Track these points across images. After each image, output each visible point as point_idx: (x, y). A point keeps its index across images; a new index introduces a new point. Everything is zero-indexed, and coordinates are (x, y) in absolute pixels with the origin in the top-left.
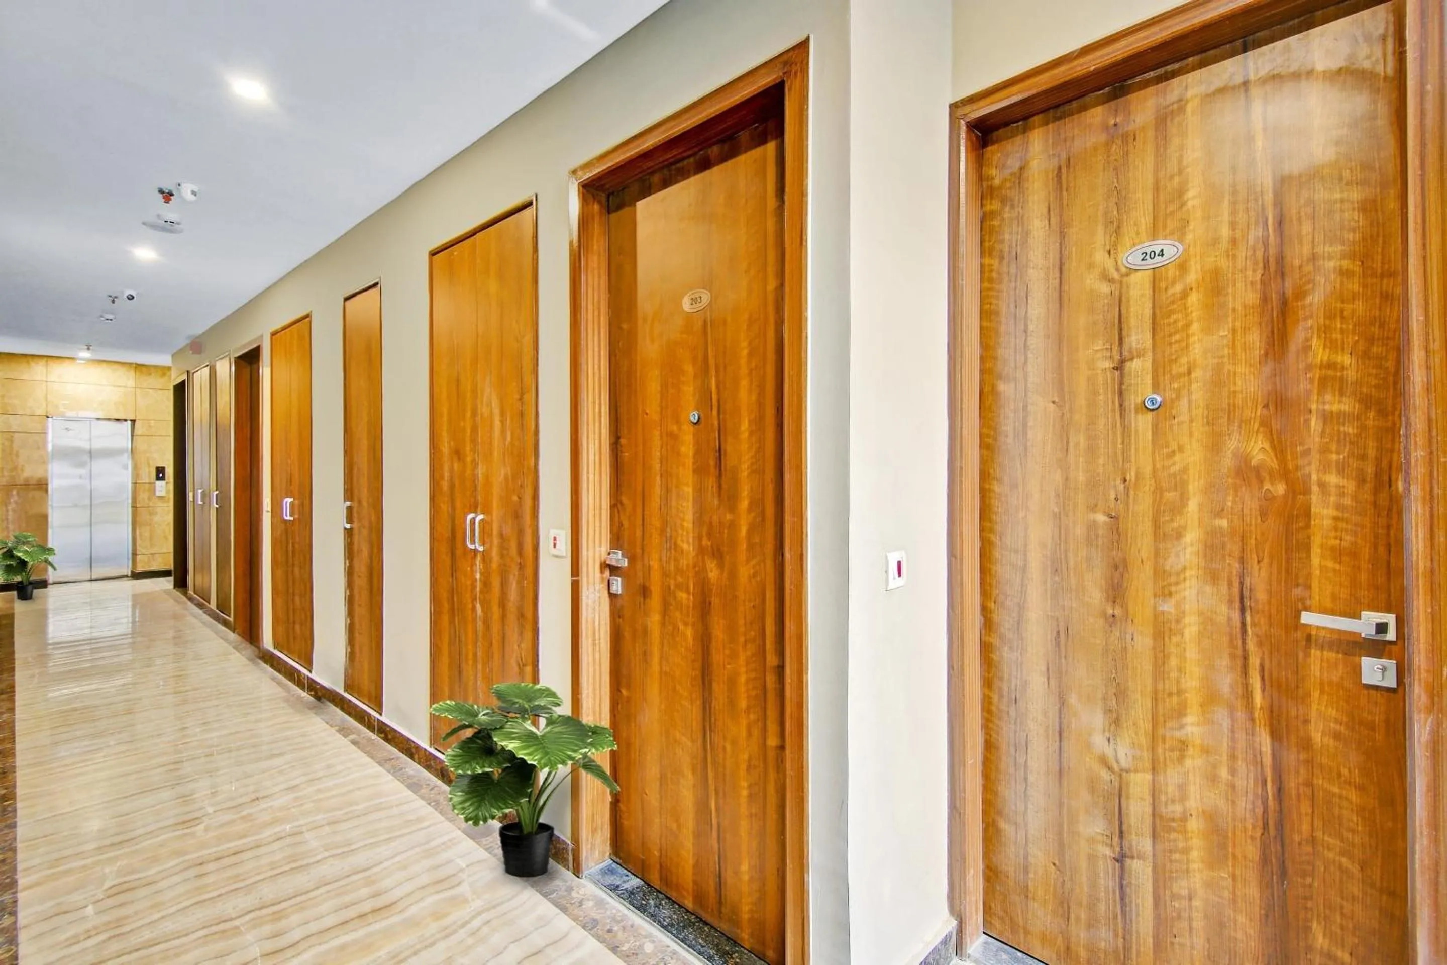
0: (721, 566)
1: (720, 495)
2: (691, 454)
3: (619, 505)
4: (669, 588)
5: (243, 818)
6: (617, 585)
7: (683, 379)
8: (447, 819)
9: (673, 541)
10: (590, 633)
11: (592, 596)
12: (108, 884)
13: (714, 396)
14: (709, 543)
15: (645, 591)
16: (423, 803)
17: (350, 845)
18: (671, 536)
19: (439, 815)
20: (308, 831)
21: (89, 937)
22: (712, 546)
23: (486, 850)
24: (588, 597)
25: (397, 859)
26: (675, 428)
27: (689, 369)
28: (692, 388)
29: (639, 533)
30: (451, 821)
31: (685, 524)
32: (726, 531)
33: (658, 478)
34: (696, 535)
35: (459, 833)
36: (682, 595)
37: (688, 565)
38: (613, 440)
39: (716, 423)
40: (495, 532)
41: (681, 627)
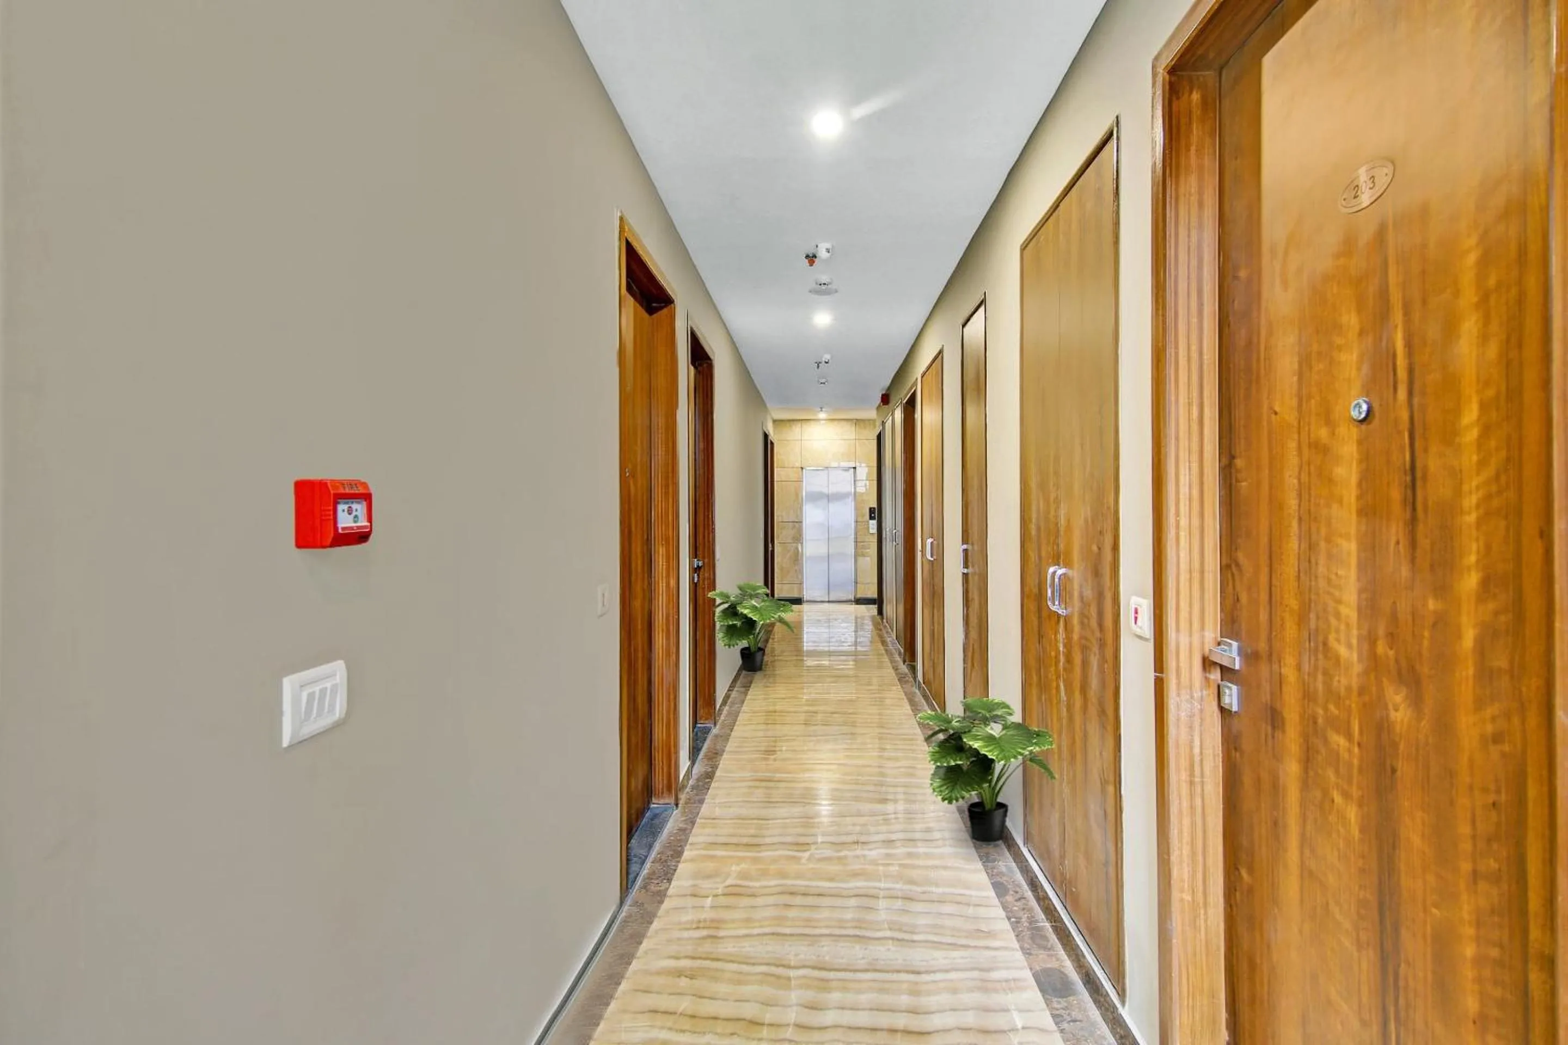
0: (1416, 701)
1: (1413, 560)
2: (1354, 479)
3: (1233, 566)
4: (1315, 723)
5: (839, 858)
6: (1231, 695)
7: (1339, 341)
8: (1022, 948)
9: (1321, 639)
10: (1184, 763)
11: (1185, 706)
12: (729, 882)
13: (1401, 362)
14: (1391, 653)
15: (1275, 718)
16: (1002, 913)
17: (913, 933)
18: (1317, 630)
19: (1014, 938)
20: (884, 898)
21: (698, 928)
22: (1397, 661)
23: (1054, 1016)
24: (1178, 707)
25: (952, 975)
26: (1323, 433)
27: (1351, 320)
28: (1355, 356)
29: (1263, 616)
30: (1024, 953)
31: (1344, 610)
32: (1426, 634)
33: (1295, 524)
34: (1365, 632)
35: (1028, 974)
36: (1338, 741)
37: (1349, 689)
38: (1225, 461)
39: (1405, 415)
40: (1076, 594)
41: (1338, 799)
